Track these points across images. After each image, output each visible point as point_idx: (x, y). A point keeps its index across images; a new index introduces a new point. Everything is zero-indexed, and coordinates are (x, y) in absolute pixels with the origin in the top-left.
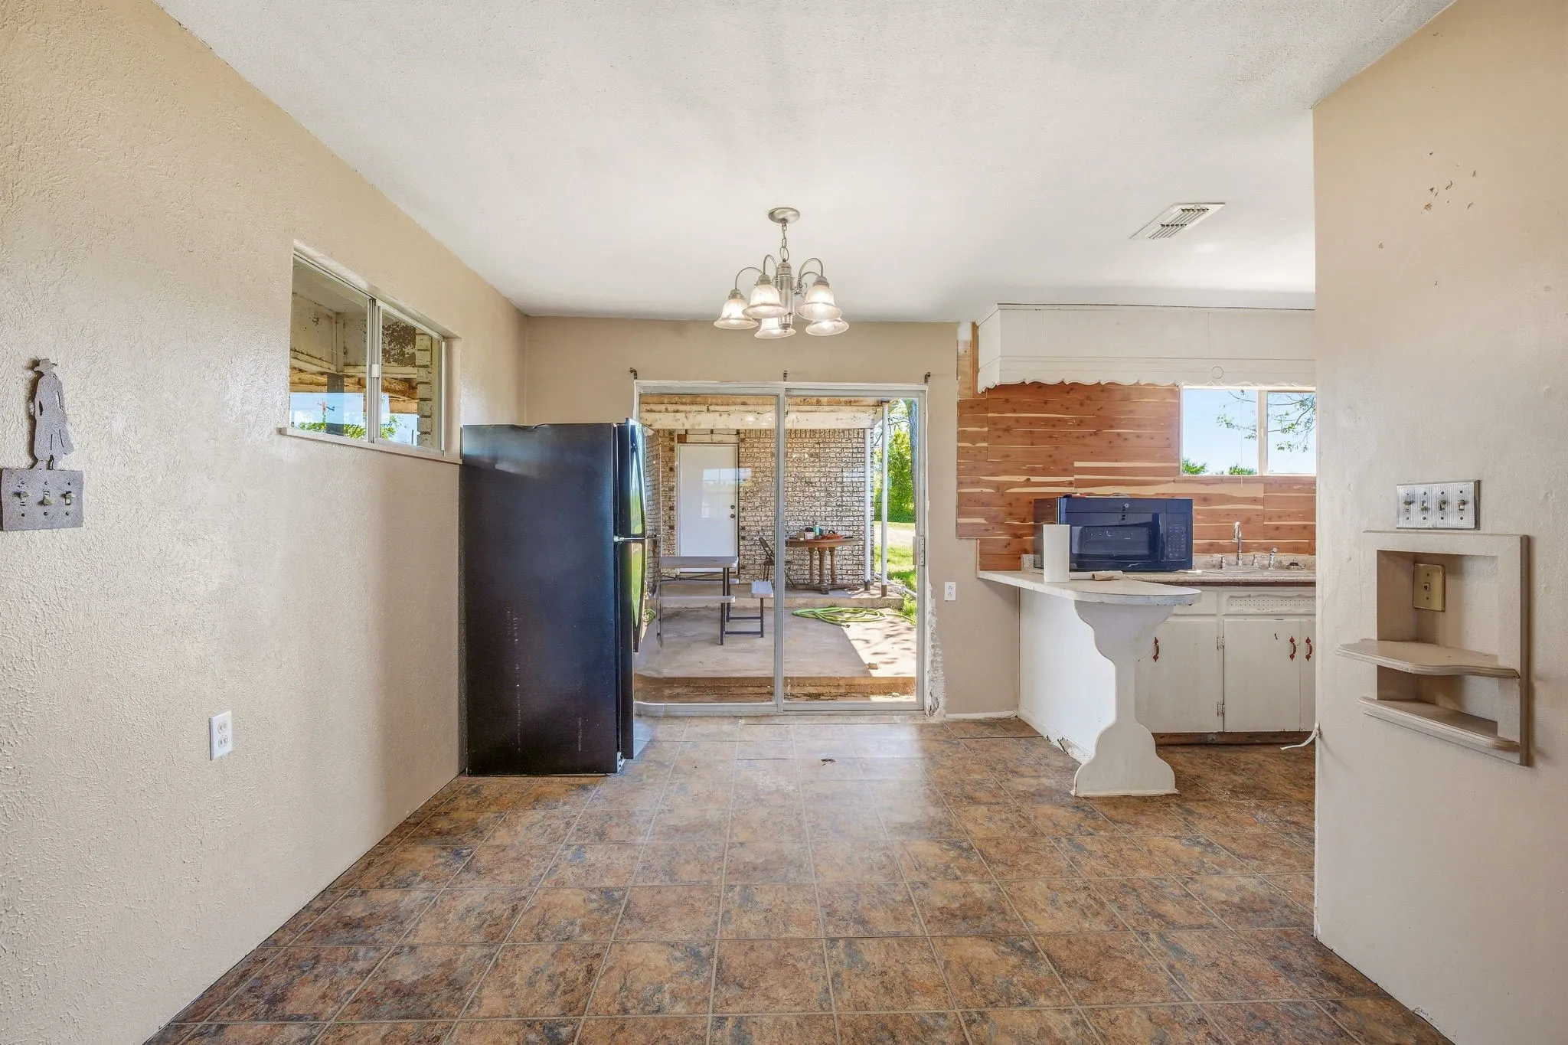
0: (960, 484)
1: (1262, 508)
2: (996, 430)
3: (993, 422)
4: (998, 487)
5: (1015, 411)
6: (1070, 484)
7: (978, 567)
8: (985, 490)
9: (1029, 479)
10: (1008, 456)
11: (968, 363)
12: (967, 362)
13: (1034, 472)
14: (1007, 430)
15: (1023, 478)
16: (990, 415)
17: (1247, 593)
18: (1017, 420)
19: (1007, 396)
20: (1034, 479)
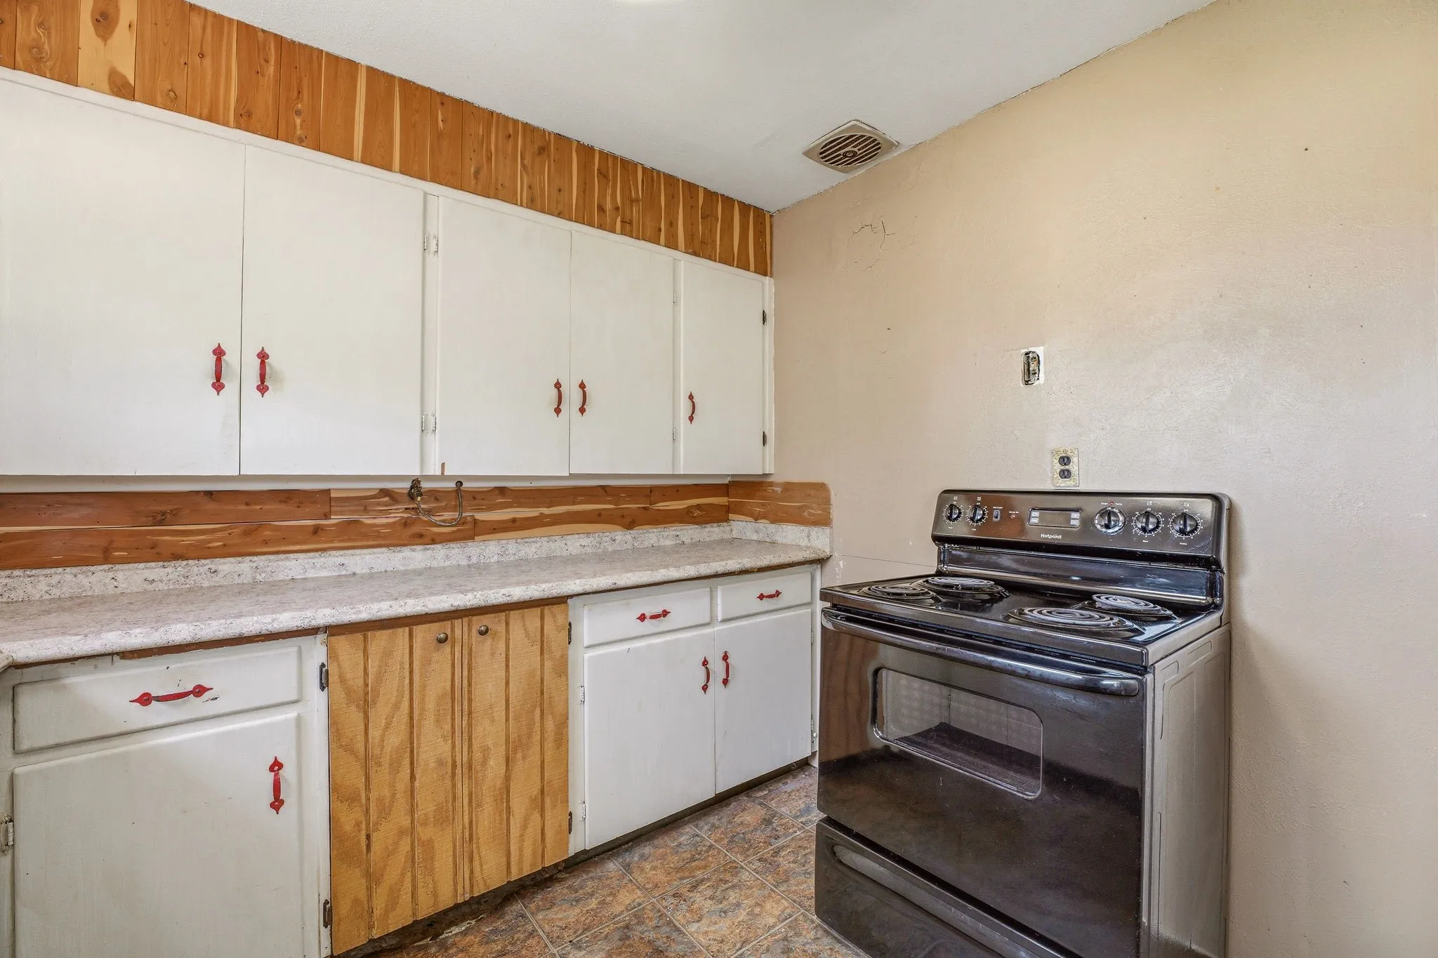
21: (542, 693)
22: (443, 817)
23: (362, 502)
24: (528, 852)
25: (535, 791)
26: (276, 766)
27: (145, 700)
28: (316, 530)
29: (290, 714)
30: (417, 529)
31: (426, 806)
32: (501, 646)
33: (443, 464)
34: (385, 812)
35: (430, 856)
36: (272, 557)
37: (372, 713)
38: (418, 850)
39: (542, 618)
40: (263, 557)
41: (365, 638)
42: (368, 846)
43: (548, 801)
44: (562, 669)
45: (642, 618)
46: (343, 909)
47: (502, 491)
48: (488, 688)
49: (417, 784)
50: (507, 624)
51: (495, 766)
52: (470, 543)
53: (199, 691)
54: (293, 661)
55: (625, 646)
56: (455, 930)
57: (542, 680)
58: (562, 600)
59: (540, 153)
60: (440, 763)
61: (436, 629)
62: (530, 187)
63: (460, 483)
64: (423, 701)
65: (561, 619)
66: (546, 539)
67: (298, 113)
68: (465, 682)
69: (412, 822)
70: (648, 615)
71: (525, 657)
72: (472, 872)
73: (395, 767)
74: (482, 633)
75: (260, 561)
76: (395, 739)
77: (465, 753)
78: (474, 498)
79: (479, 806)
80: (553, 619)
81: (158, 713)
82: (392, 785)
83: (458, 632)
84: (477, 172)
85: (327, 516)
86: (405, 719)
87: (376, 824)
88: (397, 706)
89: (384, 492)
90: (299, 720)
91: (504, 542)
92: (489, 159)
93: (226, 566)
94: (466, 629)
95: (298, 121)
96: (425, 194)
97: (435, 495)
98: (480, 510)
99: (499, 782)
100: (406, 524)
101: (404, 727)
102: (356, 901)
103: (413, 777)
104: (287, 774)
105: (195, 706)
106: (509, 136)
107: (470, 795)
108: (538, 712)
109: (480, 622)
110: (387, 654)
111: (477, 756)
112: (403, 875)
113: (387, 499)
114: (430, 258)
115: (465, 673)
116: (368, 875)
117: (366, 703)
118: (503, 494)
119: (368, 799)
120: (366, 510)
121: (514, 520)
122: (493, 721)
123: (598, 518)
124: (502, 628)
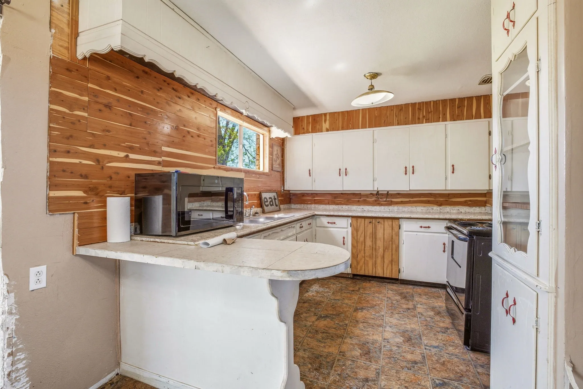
0: (52, 152)
2: (97, 102)
3: (94, 94)
4: (98, 159)
5: (115, 90)
6: (159, 163)
7: (76, 242)
8: (85, 162)
9: (127, 156)
10: (108, 131)
11: (65, 20)
12: (63, 20)
13: (132, 149)
14: (108, 106)
15: (122, 154)
16: (90, 85)
18: (119, 100)
19: (109, 74)
20: (132, 156)
21: (392, 239)
22: (371, 257)
23: (367, 196)
24: (388, 272)
25: (390, 259)
26: (344, 238)
27: (328, 223)
28: (359, 201)
29: (346, 230)
30: (378, 202)
31: (367, 254)
32: (383, 226)
33: (378, 188)
34: (360, 252)
35: (368, 264)
36: (351, 206)
37: (358, 233)
38: (366, 261)
39: (392, 222)
40: (350, 206)
41: (357, 219)
42: (357, 257)
43: (393, 263)
44: (398, 235)
45: (421, 227)
46: (353, 266)
47: (399, 194)
48: (380, 234)
49: (366, 248)
50: (384, 222)
51: (381, 250)
52: (390, 206)
53: (334, 223)
54: (347, 221)
55: (416, 233)
56: (373, 282)
57: (392, 236)
58: (398, 218)
59: (400, 111)
60: (370, 246)
61: (369, 220)
62: (398, 120)
63: (388, 192)
64: (367, 233)
65: (397, 223)
66: (411, 207)
67: (350, 124)
68: (375, 231)
69: (365, 256)
70: (423, 226)
71: (388, 231)
72: (376, 270)
73: (362, 243)
74: (378, 222)
75: (349, 206)
76: (362, 239)
77: (375, 246)
78: (391, 196)
79: (377, 258)
80: (395, 223)
81: (330, 225)
82: (361, 247)
83: (374, 222)
84: (384, 122)
85: (360, 198)
86: (364, 236)
87: (359, 253)
88: (362, 233)
89: (371, 194)
90: (347, 231)
91: (399, 207)
92: (387, 117)
93: (344, 207)
94: (375, 221)
95: (350, 125)
96: (373, 130)
97: (382, 194)
98: (393, 198)
99: (382, 254)
100: (376, 201)
101: (363, 237)
102: (355, 266)
103: (365, 247)
104: (345, 239)
105: (333, 225)
106: (392, 110)
107: (376, 255)
108: (391, 242)
109: (378, 220)
110: (360, 223)
111: (377, 247)
112: (363, 265)
113: (372, 195)
114: (375, 144)
115: (375, 230)
116: (357, 262)
117: (357, 231)
118: (399, 195)
119: (357, 248)
120: (368, 198)
121: (402, 201)
122: (380, 241)
123: (428, 202)
124: (383, 222)
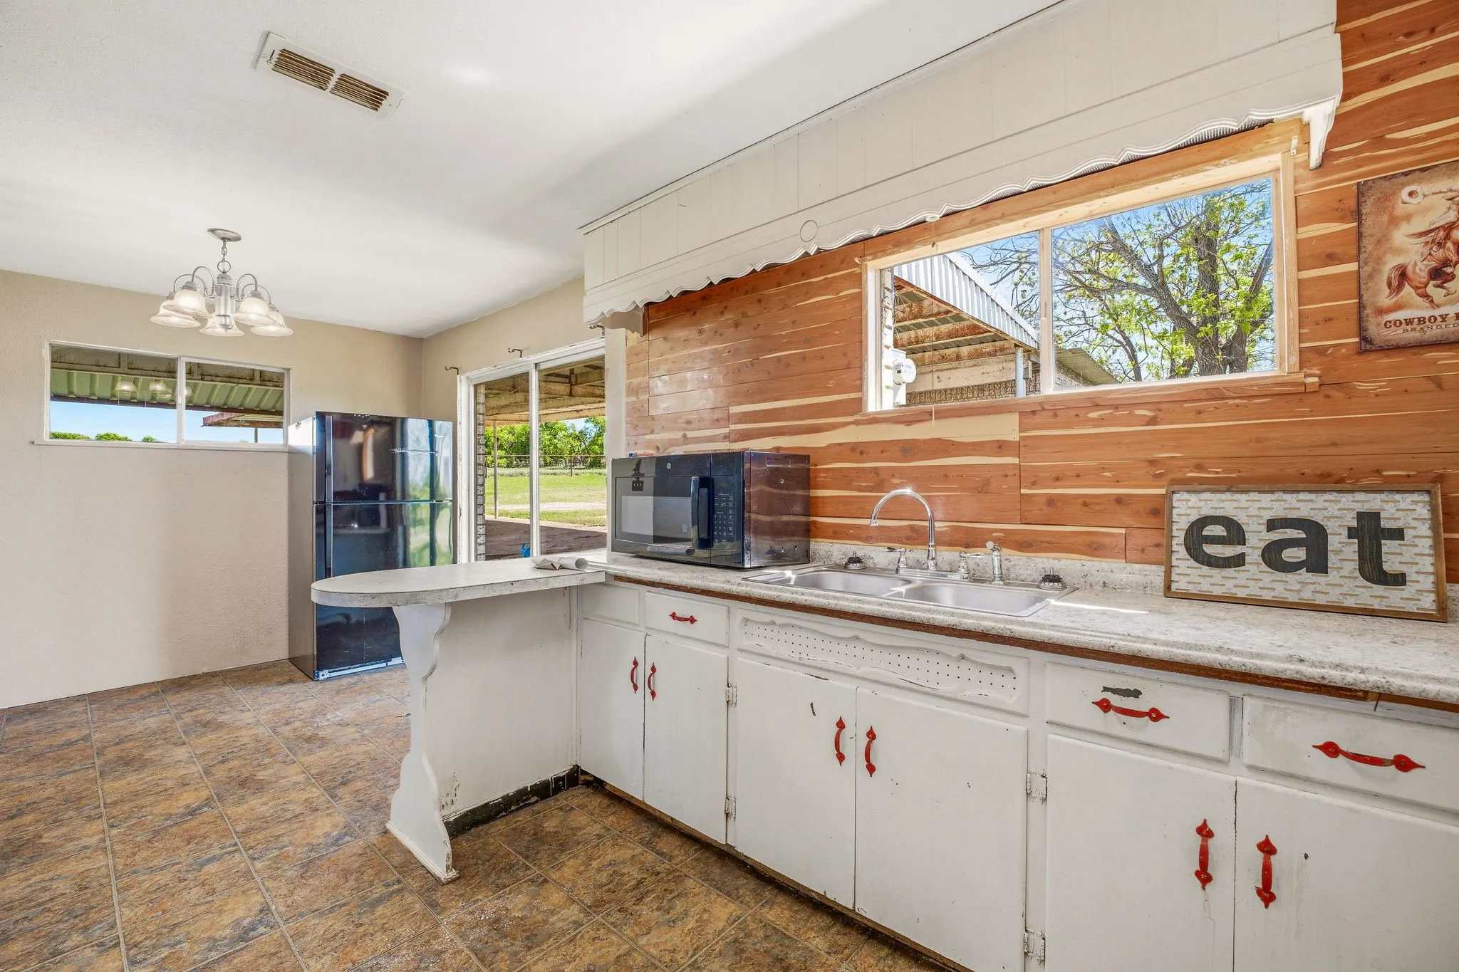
1: (1016, 461)
17: (768, 618)
